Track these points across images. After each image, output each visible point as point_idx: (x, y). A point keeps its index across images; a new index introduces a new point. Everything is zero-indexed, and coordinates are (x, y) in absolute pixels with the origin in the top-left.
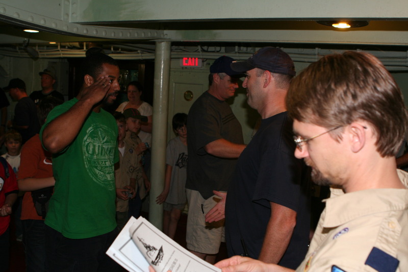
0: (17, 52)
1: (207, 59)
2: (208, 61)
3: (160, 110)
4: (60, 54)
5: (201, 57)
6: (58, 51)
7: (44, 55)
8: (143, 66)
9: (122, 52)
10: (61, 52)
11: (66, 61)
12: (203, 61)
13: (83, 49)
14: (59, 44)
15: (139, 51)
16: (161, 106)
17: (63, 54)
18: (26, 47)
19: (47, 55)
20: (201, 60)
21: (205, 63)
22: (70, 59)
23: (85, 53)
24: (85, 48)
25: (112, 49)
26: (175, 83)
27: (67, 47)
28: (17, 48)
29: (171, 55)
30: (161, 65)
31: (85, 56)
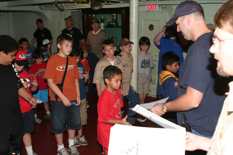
0: (53, 7)
1: (162, 5)
2: (162, 6)
3: (134, 37)
4: (76, 7)
5: (158, 4)
6: (75, 5)
7: (68, 8)
8: (124, 11)
9: (111, 3)
10: (77, 6)
11: (80, 10)
12: (159, 6)
13: (89, 3)
14: (75, 1)
15: (121, 3)
16: (134, 34)
17: (78, 7)
18: (57, 4)
19: (70, 8)
20: (158, 5)
21: (161, 7)
22: (82, 9)
23: (90, 5)
24: (90, 3)
25: (106, 2)
26: (143, 20)
27: (80, 3)
28: (53, 5)
29: (139, 4)
30: (133, 10)
31: (90, 7)
